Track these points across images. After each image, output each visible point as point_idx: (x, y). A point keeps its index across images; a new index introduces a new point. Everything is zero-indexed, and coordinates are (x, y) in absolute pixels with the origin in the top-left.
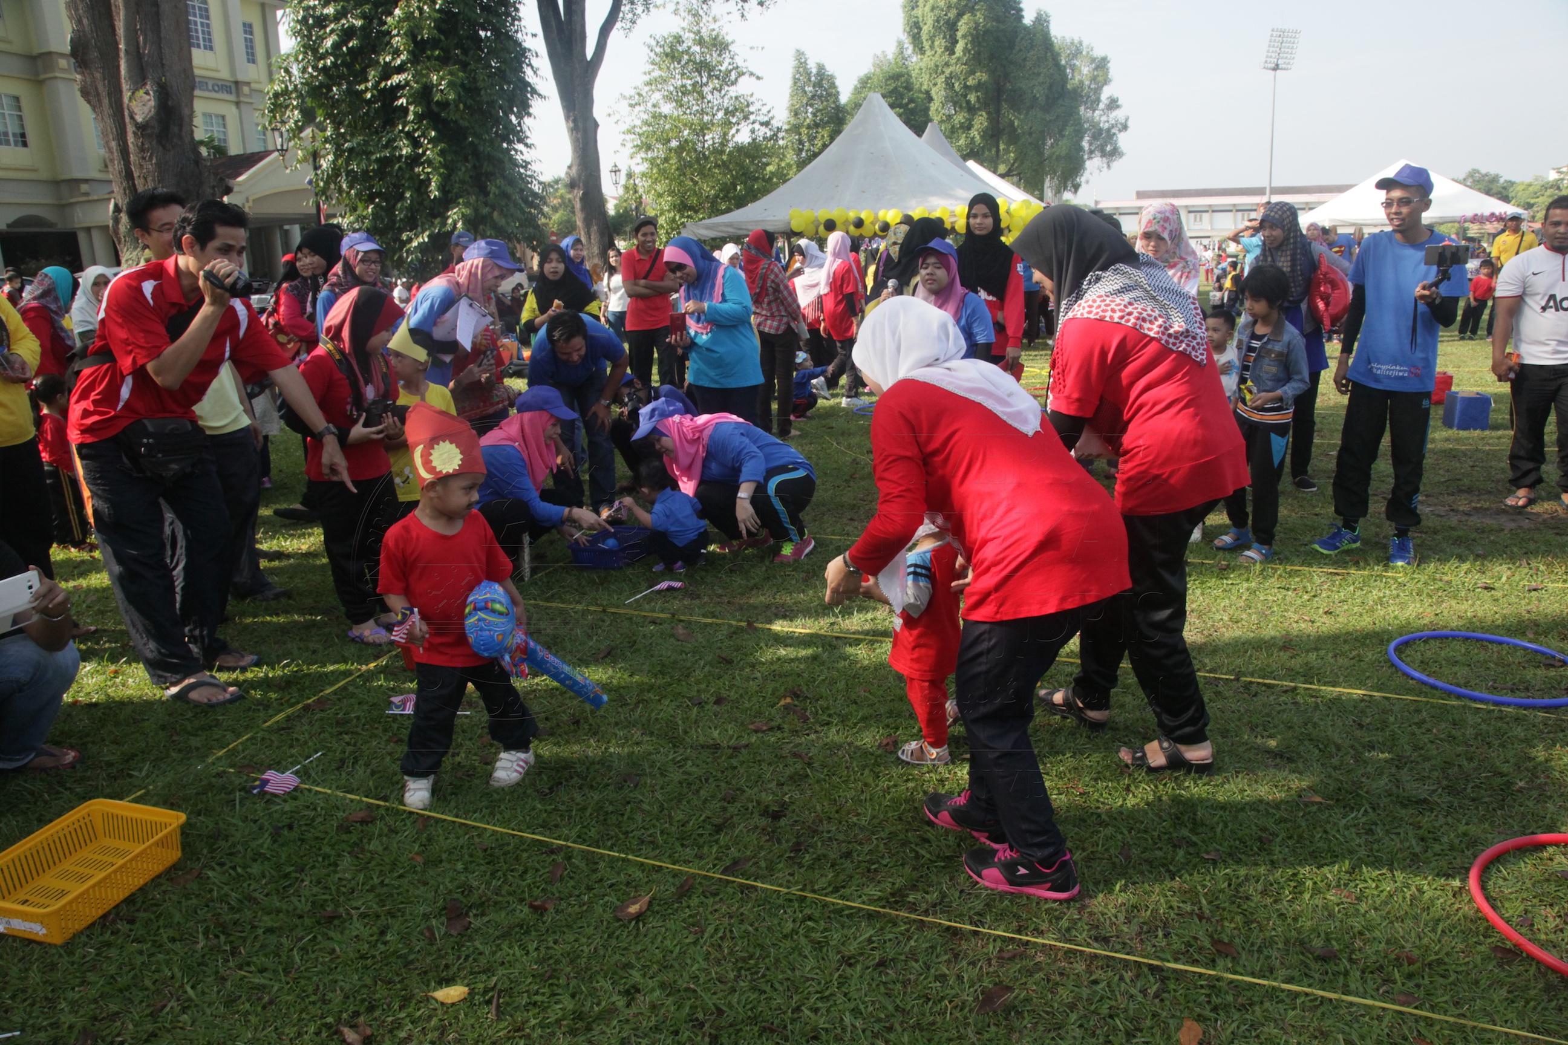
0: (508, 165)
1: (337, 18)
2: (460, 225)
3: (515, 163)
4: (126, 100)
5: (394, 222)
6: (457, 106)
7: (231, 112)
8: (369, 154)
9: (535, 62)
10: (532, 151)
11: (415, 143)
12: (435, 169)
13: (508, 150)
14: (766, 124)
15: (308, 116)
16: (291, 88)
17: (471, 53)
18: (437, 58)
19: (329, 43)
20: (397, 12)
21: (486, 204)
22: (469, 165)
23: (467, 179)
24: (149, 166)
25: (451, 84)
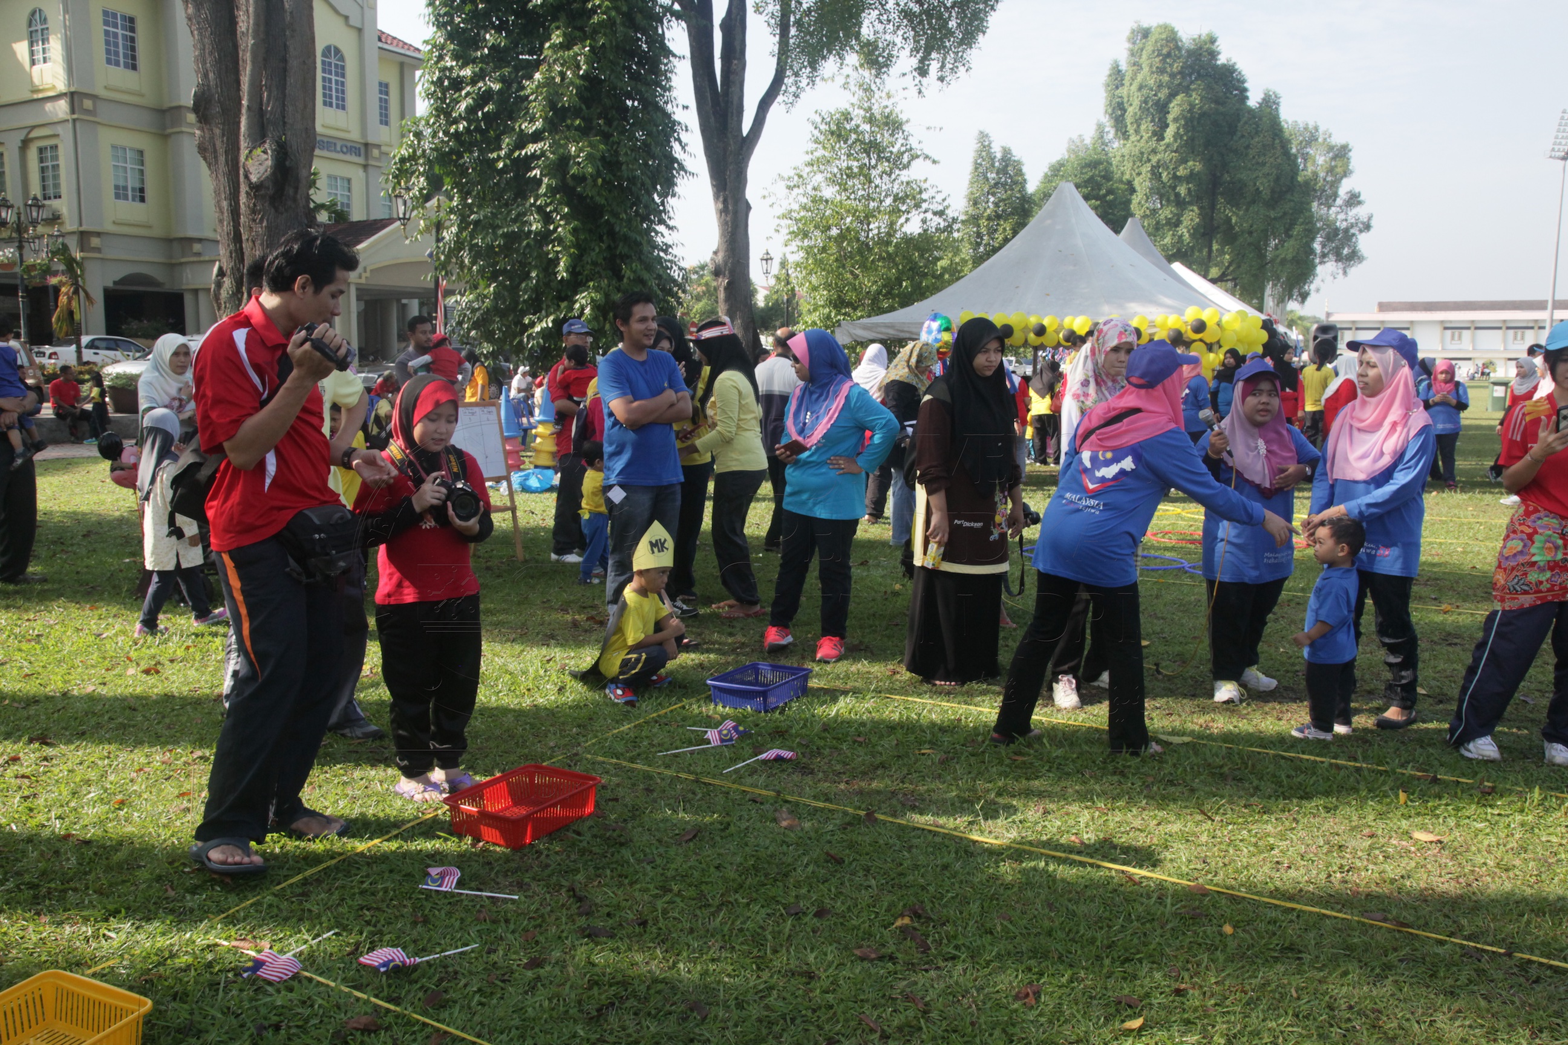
0: (646, 248)
1: (473, 81)
2: (587, 311)
3: (655, 246)
4: (242, 159)
5: (517, 303)
6: (595, 181)
7: (357, 175)
8: (495, 228)
9: (684, 136)
10: (674, 234)
11: (547, 219)
12: (565, 248)
13: (650, 229)
14: (940, 213)
15: (435, 185)
16: (419, 152)
17: (615, 123)
18: (578, 128)
19: (463, 106)
20: (537, 76)
21: (619, 290)
22: (603, 246)
23: (600, 261)
24: (260, 229)
25: (589, 157)
